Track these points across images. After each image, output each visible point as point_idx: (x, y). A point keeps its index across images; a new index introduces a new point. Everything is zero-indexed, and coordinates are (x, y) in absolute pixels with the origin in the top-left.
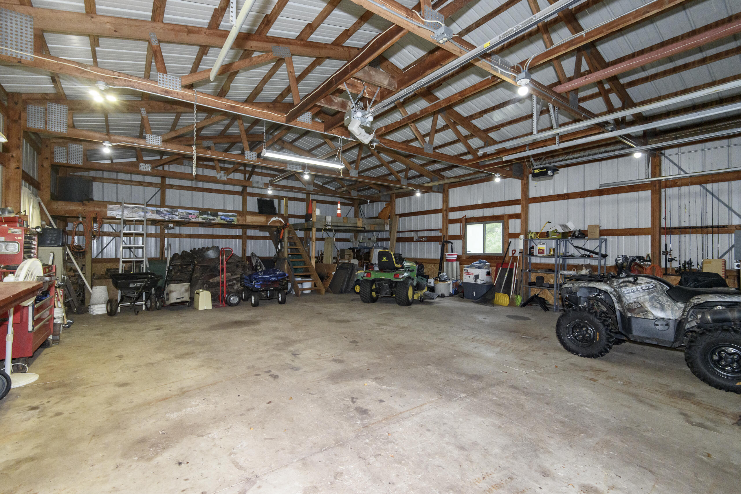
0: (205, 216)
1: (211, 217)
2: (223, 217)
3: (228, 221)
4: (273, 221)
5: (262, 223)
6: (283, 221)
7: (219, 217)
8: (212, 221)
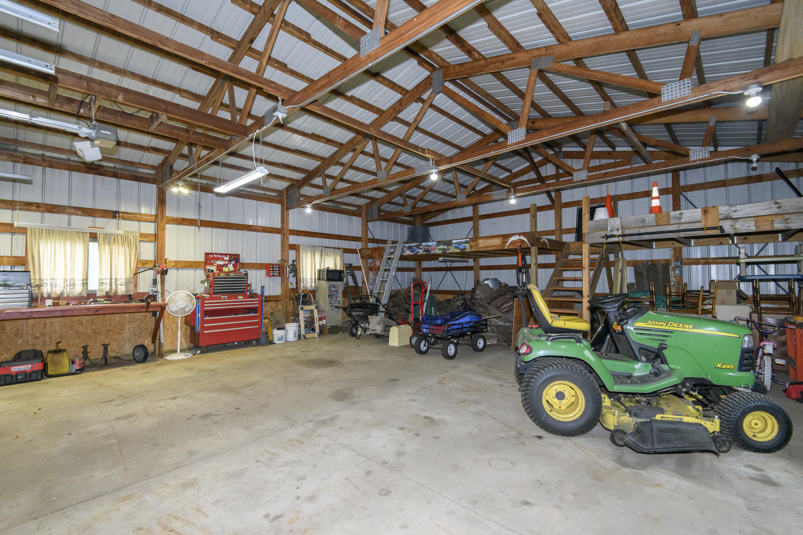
0: (441, 247)
1: (446, 247)
2: (456, 245)
3: (461, 250)
4: (511, 242)
5: (495, 246)
6: (526, 240)
7: (453, 245)
8: (448, 252)
